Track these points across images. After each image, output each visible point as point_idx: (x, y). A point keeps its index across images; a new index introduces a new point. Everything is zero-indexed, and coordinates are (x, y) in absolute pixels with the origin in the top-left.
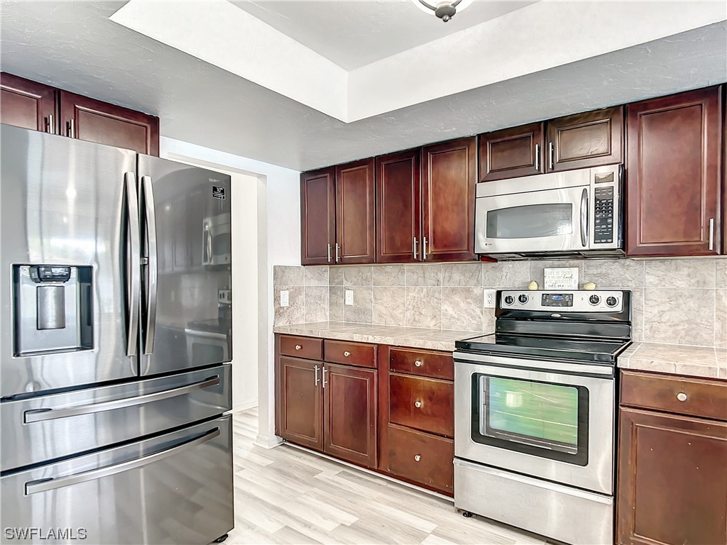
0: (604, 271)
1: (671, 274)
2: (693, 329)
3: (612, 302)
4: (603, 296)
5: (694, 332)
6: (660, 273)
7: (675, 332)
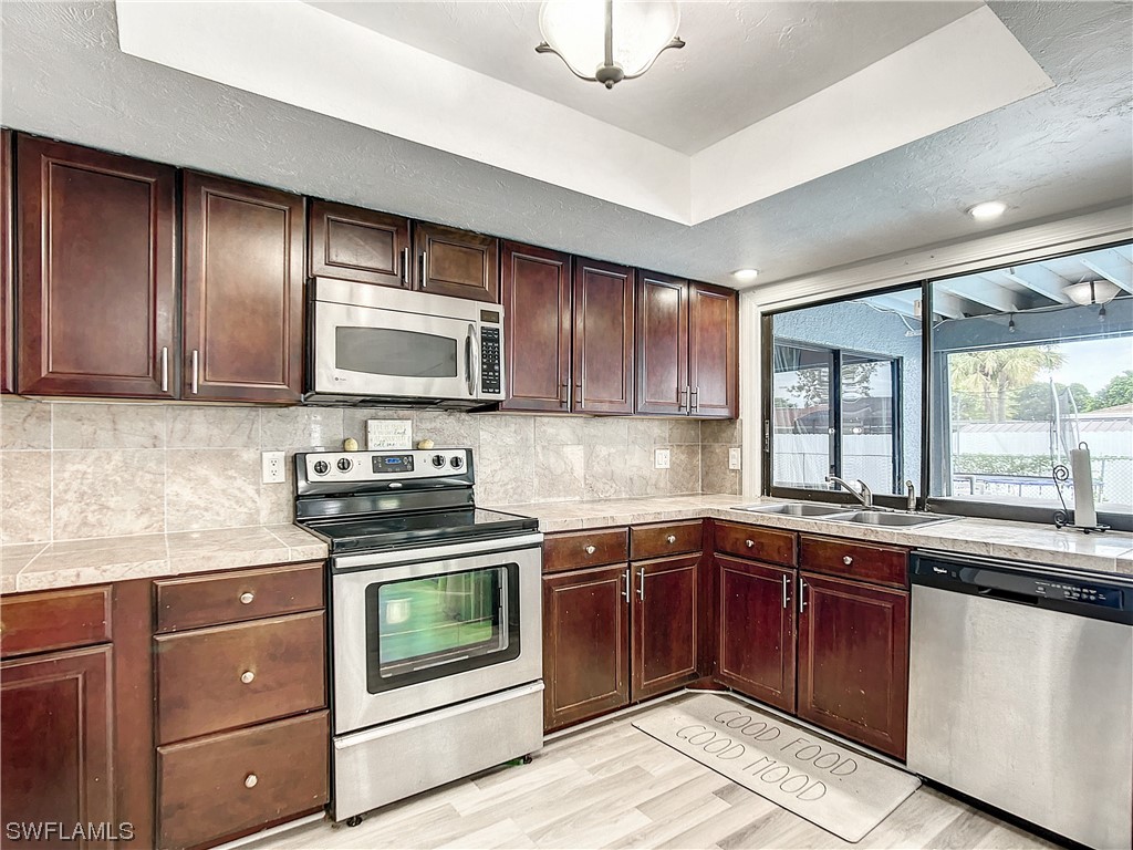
0: (439, 426)
1: (501, 430)
2: (518, 487)
3: (456, 462)
4: (448, 456)
5: (519, 490)
6: (493, 430)
7: (506, 492)
